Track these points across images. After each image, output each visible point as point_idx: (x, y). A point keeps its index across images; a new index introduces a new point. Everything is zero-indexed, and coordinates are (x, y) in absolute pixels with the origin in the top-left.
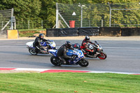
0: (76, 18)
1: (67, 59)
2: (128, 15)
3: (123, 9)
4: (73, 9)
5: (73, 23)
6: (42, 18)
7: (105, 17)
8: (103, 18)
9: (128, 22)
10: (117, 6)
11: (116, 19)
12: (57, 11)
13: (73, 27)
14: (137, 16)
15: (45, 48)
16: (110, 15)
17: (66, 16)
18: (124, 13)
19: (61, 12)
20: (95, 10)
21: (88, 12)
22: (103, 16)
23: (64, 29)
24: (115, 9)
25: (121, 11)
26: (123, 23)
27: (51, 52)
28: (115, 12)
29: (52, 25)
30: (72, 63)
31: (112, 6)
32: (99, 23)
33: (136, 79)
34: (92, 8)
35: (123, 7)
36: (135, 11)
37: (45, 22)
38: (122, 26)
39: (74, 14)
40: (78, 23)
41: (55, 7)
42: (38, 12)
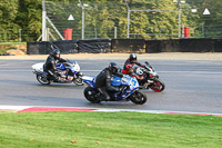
0: (74, 25)
1: (111, 93)
2: (157, 19)
3: (148, 11)
4: (70, 11)
5: (69, 32)
6: (20, 24)
7: (120, 23)
8: (117, 25)
9: (157, 30)
10: (139, 5)
11: (138, 26)
12: (44, 13)
13: (70, 39)
14: (171, 22)
15: (63, 73)
16: (129, 20)
17: (59, 22)
18: (150, 16)
19: (50, 16)
20: (105, 12)
21: (93, 15)
22: (116, 21)
23: (54, 43)
24: (135, 11)
25: (146, 13)
26: (148, 32)
27: (85, 81)
28: (136, 15)
29: (35, 35)
30: (120, 99)
31: (131, 5)
32: (110, 33)
33: (170, 121)
34: (100, 8)
35: (149, 6)
36: (168, 14)
37: (24, 32)
38: (147, 37)
39: (71, 18)
40: (77, 32)
41: (40, 7)
42: (13, 15)
